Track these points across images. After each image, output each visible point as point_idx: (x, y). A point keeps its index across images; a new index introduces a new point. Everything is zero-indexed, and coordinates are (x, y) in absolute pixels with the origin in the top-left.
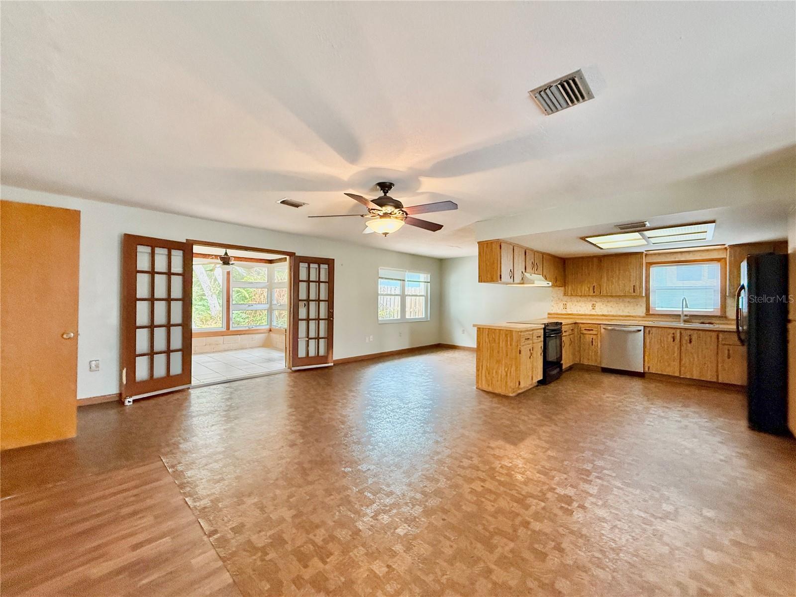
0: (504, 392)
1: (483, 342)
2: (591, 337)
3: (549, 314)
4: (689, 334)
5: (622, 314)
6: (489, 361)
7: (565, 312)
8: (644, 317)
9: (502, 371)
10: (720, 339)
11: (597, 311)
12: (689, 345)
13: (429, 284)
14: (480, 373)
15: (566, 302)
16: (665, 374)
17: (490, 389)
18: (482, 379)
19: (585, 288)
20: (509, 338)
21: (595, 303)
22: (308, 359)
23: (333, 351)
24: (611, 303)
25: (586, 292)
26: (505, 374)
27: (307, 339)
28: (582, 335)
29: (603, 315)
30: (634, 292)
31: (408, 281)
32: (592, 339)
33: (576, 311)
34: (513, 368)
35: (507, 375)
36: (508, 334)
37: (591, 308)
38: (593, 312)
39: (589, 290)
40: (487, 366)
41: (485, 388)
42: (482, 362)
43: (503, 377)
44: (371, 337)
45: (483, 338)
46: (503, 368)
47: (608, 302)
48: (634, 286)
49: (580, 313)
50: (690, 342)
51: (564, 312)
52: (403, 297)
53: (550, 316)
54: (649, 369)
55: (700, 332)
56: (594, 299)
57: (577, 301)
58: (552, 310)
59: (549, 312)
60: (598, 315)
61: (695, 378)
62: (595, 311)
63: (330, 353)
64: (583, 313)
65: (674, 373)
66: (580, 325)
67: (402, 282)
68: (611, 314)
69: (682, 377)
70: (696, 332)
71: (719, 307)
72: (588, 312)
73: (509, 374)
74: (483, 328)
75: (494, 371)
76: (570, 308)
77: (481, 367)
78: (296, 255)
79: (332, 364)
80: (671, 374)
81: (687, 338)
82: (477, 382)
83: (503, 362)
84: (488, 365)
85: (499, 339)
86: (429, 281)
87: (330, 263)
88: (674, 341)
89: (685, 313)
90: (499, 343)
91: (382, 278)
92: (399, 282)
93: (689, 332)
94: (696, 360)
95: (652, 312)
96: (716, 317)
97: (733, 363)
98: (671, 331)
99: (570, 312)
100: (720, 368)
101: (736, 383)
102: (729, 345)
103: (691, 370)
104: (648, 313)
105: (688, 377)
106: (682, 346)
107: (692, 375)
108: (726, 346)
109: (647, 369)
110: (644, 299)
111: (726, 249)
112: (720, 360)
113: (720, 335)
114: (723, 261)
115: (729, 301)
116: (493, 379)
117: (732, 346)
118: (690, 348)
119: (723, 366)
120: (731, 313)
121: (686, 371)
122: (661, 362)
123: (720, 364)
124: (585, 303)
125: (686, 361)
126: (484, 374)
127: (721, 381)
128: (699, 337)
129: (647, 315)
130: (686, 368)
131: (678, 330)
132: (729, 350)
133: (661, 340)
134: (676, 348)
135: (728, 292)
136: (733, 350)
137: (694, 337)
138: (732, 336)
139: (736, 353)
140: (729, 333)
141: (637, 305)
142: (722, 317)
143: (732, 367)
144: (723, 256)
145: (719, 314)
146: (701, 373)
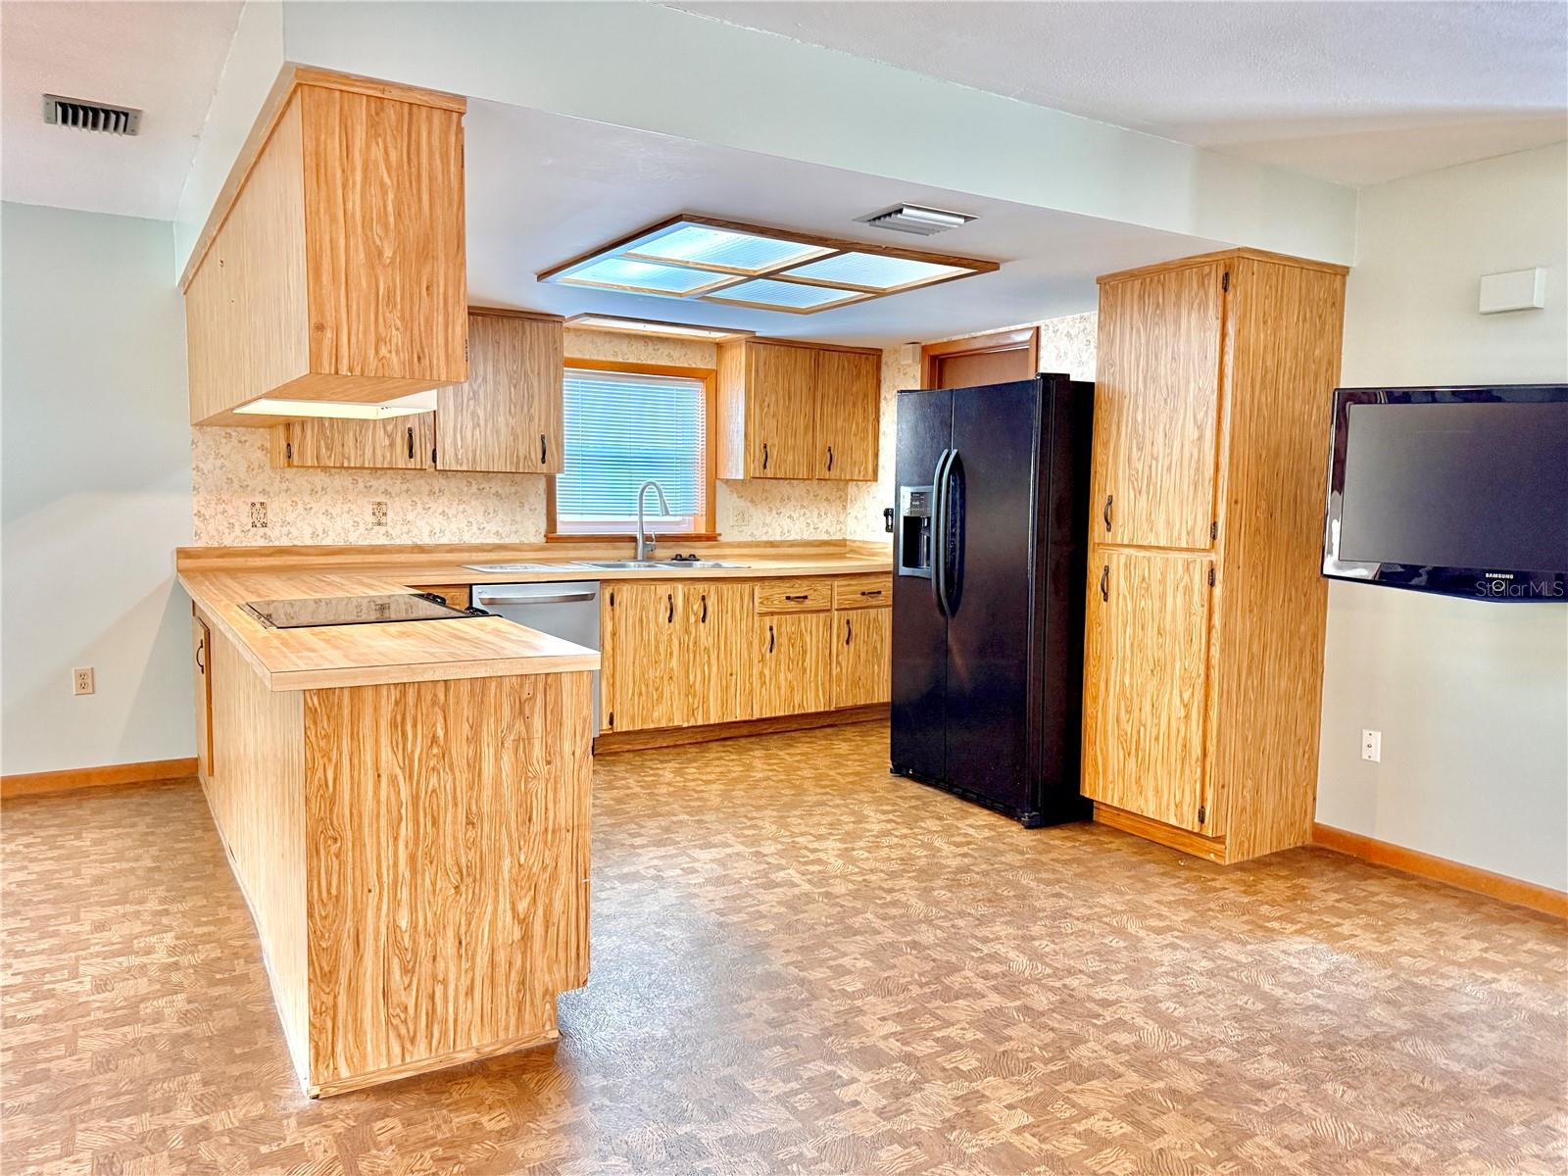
3: (183, 553)
4: (701, 593)
5: (475, 541)
6: (404, 894)
7: (262, 543)
10: (757, 601)
11: (394, 532)
12: (702, 625)
15: (265, 493)
16: (652, 726)
17: (422, 1059)
18: (357, 1022)
19: (377, 440)
20: (537, 723)
21: (382, 499)
24: (443, 500)
25: (379, 452)
29: (419, 548)
30: (543, 460)
33: (309, 532)
35: (526, 937)
36: (532, 698)
37: (371, 519)
38: (379, 538)
39: (392, 445)
40: (394, 927)
41: (384, 1062)
42: (359, 914)
43: (501, 957)
46: (504, 905)
47: (432, 493)
49: (328, 542)
50: (703, 621)
51: (256, 541)
53: (189, 563)
54: (611, 722)
55: (725, 587)
56: (380, 483)
57: (313, 492)
58: (197, 534)
59: (184, 545)
60: (400, 549)
61: (712, 722)
62: (387, 534)
64: (341, 543)
65: (671, 719)
68: (444, 540)
70: (713, 587)
71: (704, 513)
72: (356, 538)
73: (538, 928)
74: (355, 690)
75: (445, 946)
76: (285, 523)
77: (347, 946)
80: (663, 724)
81: (697, 606)
83: (507, 863)
84: (403, 922)
85: (475, 739)
88: (670, 618)
93: (701, 587)
94: (714, 669)
95: (561, 530)
96: (698, 538)
97: (778, 662)
98: (664, 590)
99: (285, 542)
100: (755, 679)
101: (781, 714)
102: (772, 614)
103: (705, 700)
104: (552, 537)
105: (700, 723)
106: (687, 631)
107: (707, 713)
108: (767, 619)
109: (605, 725)
110: (542, 485)
111: (719, 346)
112: (756, 657)
113: (757, 590)
114: (709, 378)
115: (722, 491)
116: (439, 989)
117: (776, 617)
118: (703, 636)
119: (762, 674)
120: (727, 530)
121: (696, 706)
122: (640, 694)
123: (755, 672)
124: (346, 500)
125: (695, 676)
126: (369, 986)
127: (756, 716)
128: (720, 599)
129: (548, 539)
130: (695, 696)
131: (680, 586)
132: (771, 629)
133: (641, 620)
134: (676, 642)
135: (735, 467)
136: (779, 626)
137: (711, 603)
138: (777, 590)
139: (784, 634)
140: (773, 583)
141: (522, 505)
142: (711, 538)
143: (776, 673)
144: (711, 366)
145: (702, 530)
146: (724, 703)
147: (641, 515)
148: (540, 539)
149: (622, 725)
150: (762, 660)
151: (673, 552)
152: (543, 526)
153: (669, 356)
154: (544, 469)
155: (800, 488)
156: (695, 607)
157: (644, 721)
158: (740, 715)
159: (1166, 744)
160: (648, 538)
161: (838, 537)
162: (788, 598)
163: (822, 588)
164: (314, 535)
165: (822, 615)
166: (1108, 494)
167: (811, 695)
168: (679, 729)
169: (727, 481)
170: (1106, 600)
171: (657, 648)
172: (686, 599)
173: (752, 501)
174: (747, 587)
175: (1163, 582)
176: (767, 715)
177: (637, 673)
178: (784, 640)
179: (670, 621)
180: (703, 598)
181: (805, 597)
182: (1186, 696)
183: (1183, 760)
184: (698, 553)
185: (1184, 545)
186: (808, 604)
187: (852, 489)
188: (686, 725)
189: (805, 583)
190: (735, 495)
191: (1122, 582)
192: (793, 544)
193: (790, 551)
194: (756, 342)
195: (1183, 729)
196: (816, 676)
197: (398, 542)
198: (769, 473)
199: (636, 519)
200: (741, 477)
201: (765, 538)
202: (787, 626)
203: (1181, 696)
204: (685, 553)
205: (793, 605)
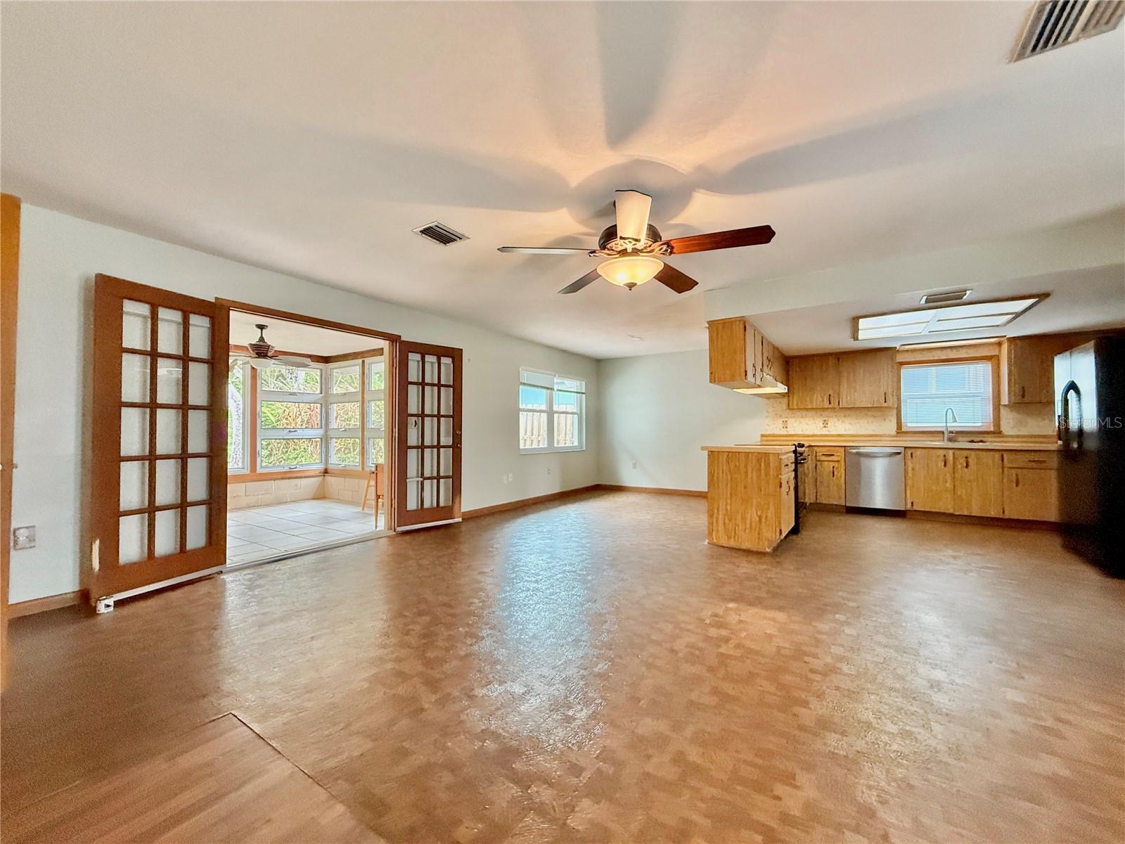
0: (756, 546)
1: (718, 474)
2: (832, 464)
3: (763, 436)
4: (965, 455)
5: (864, 433)
7: (786, 433)
8: (893, 436)
9: (753, 515)
10: (1006, 461)
11: (831, 430)
12: (966, 470)
13: (584, 395)
14: (715, 520)
15: (787, 418)
16: (935, 510)
17: (732, 543)
18: (718, 529)
19: (818, 399)
20: (763, 465)
21: (826, 419)
22: (422, 513)
23: (460, 498)
24: (850, 418)
25: (818, 403)
26: (758, 519)
27: (422, 479)
28: (818, 463)
29: (839, 436)
30: (885, 402)
31: (558, 390)
32: (833, 467)
33: (801, 429)
34: (772, 509)
35: (760, 521)
37: (822, 426)
38: (825, 432)
39: (823, 399)
40: (727, 509)
41: (724, 542)
42: (718, 503)
43: (753, 524)
44: (511, 475)
45: (718, 466)
46: (754, 511)
47: (845, 416)
48: (885, 394)
49: (807, 433)
50: (967, 466)
51: (784, 432)
52: (551, 414)
53: (764, 438)
55: (982, 453)
56: (826, 413)
57: (802, 417)
58: (767, 430)
59: (763, 433)
60: (832, 436)
61: (974, 514)
62: (829, 431)
63: (457, 501)
64: (811, 433)
65: (947, 509)
66: (816, 448)
67: (549, 391)
68: (850, 433)
69: (957, 513)
70: (973, 453)
71: (992, 421)
72: (817, 432)
73: (763, 520)
74: (718, 452)
75: (739, 517)
76: (793, 427)
77: (716, 511)
78: (402, 339)
79: (460, 520)
80: (942, 511)
81: (963, 461)
82: (710, 534)
83: (754, 501)
84: (729, 508)
86: (584, 391)
87: (455, 355)
88: (945, 465)
89: (949, 429)
90: (746, 472)
91: (524, 384)
92: (545, 391)
93: (965, 453)
94: (975, 490)
95: (905, 429)
96: (988, 433)
97: (1022, 492)
98: (942, 452)
99: (793, 433)
100: (1006, 499)
102: (1018, 468)
103: (969, 504)
104: (900, 431)
105: (966, 514)
106: (956, 471)
107: (970, 510)
108: (1014, 471)
109: (910, 505)
110: (895, 412)
111: (999, 344)
112: (1007, 488)
113: (1005, 455)
114: (994, 359)
115: (1003, 412)
116: (737, 528)
117: (1021, 470)
118: (966, 474)
119: (1010, 497)
120: (1006, 428)
121: (963, 505)
122: (929, 496)
123: (1006, 493)
124: (813, 419)
125: (961, 492)
126: (721, 522)
127: (1007, 517)
128: (978, 459)
129: (898, 433)
130: (961, 501)
131: (951, 452)
132: (1017, 475)
133: (928, 465)
134: (949, 476)
135: (1005, 400)
136: (1024, 475)
137: (971, 460)
138: (1021, 456)
139: (1027, 479)
140: (1019, 453)
141: (885, 420)
142: (997, 433)
143: (1022, 497)
144: (995, 353)
145: (991, 430)
146: (983, 506)
147: (946, 422)
148: (894, 433)
149: (918, 507)
150: (1011, 490)
151: (970, 438)
152: (895, 428)
153: (967, 353)
154: (886, 405)
156: (961, 461)
157: (931, 507)
158: (993, 514)
160: (953, 432)
162: (1030, 461)
164: (802, 431)
168: (954, 515)
171: (937, 477)
172: (955, 457)
174: (997, 454)
178: (1027, 482)
180: (966, 457)
181: (1044, 461)
186: (1047, 465)
189: (1044, 454)
190: (1010, 413)
194: (1014, 339)
197: (832, 433)
198: (1026, 400)
200: (1007, 403)
204: (978, 439)
205: (1034, 465)
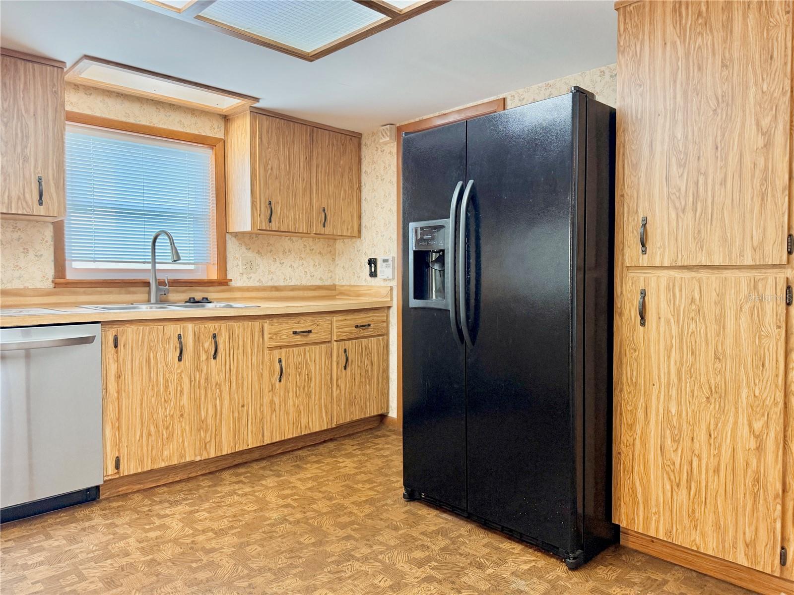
4: (212, 331)
10: (266, 336)
12: (213, 361)
16: (163, 465)
30: (40, 202)
50: (215, 358)
54: (117, 466)
55: (235, 325)
65: (183, 456)
70: (224, 325)
71: (214, 261)
80: (175, 461)
81: (208, 344)
88: (180, 356)
93: (212, 326)
94: (226, 402)
95: (70, 276)
96: (210, 283)
97: (287, 391)
98: (173, 330)
100: (267, 409)
101: (290, 436)
102: (281, 347)
103: (217, 433)
104: (62, 282)
105: (212, 455)
106: (198, 369)
107: (219, 445)
108: (276, 354)
109: (111, 470)
111: (226, 118)
112: (266, 387)
113: (266, 326)
114: (217, 145)
115: (233, 247)
117: (284, 350)
118: (214, 372)
119: (272, 402)
120: (237, 275)
121: (208, 439)
122: (150, 434)
123: (266, 400)
125: (208, 411)
127: (267, 441)
128: (231, 337)
129: (56, 285)
130: (206, 431)
131: (190, 326)
132: (280, 361)
133: (148, 361)
134: (186, 380)
135: (243, 220)
136: (288, 358)
137: (222, 341)
138: (284, 326)
139: (292, 366)
140: (281, 320)
141: (26, 251)
142: (223, 283)
143: (285, 400)
144: (220, 135)
145: (214, 276)
146: (236, 433)
147: (154, 263)
148: (48, 285)
149: (129, 468)
150: (272, 389)
151: (186, 296)
152: (50, 271)
154: (42, 210)
155: (299, 243)
156: (206, 345)
157: (153, 460)
158: (251, 442)
159: (730, 478)
160: (161, 283)
161: (329, 283)
162: (295, 333)
163: (324, 322)
165: (323, 346)
166: (641, 216)
167: (315, 417)
168: (192, 463)
169: (236, 235)
170: (643, 324)
171: (166, 387)
172: (197, 339)
173: (258, 252)
174: (257, 324)
175: (720, 303)
176: (276, 438)
177: (146, 415)
178: (292, 371)
179: (180, 360)
180: (214, 336)
181: (310, 332)
182: (758, 425)
183: (755, 496)
184: (210, 296)
185: (750, 262)
186: (312, 337)
187: (339, 245)
188: (198, 459)
189: (309, 319)
190: (244, 248)
191: (663, 305)
192: (294, 288)
193: (291, 294)
194: (260, 113)
195: (754, 463)
196: (320, 398)
198: (274, 225)
199: (149, 266)
200: (248, 228)
201: (270, 284)
202: (293, 357)
203: (750, 425)
204: (198, 296)
205: (299, 339)
